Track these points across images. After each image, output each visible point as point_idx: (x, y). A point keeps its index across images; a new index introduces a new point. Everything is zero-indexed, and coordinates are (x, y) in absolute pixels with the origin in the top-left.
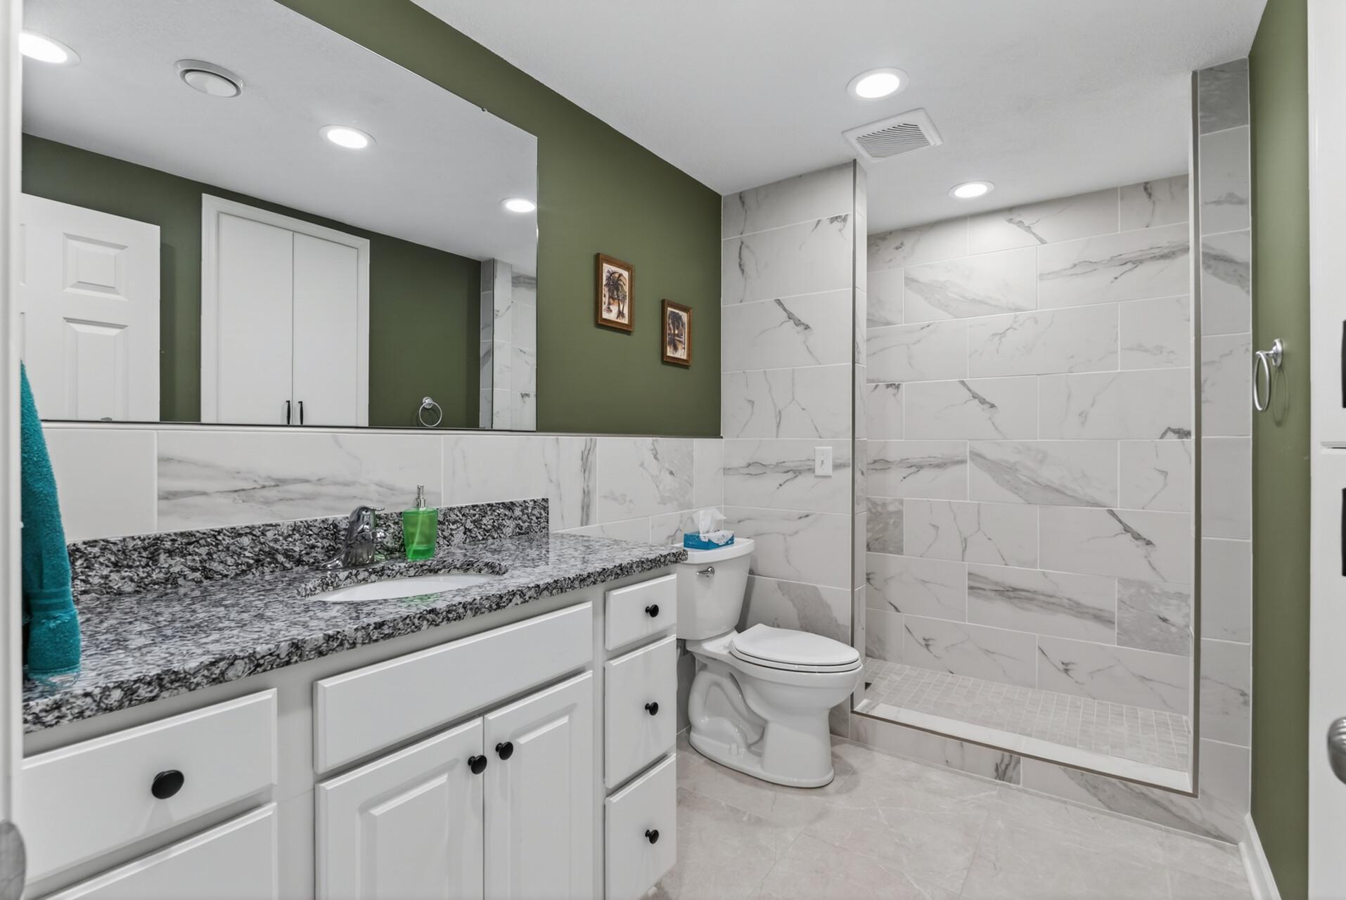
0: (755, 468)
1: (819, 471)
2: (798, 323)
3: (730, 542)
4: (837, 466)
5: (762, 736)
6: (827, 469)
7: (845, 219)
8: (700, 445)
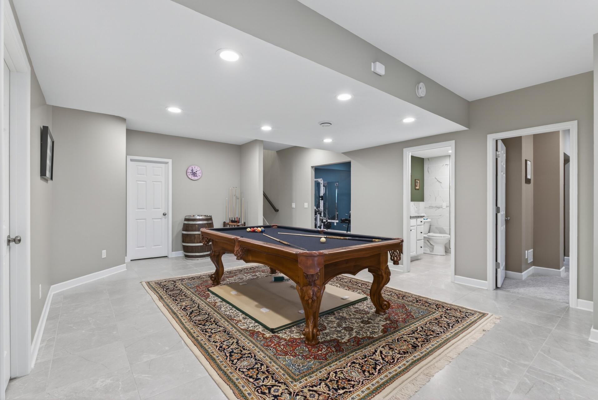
0: (431, 207)
1: (443, 208)
2: (439, 182)
3: (427, 219)
4: (447, 207)
5: (433, 250)
6: (445, 207)
7: (448, 165)
8: (421, 203)
